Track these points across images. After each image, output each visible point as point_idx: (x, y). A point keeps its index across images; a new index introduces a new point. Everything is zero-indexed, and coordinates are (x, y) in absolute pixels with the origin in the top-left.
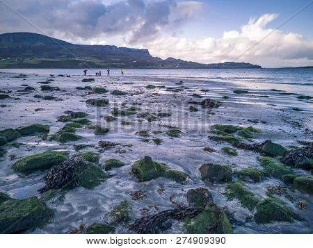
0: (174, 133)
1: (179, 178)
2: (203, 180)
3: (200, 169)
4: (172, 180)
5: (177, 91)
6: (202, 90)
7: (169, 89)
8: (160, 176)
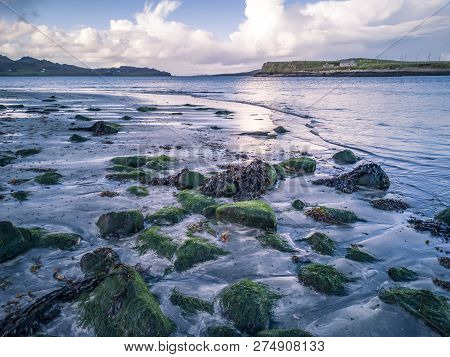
0: (50, 178)
1: (66, 243)
2: (104, 237)
3: (97, 224)
4: (54, 248)
5: (47, 111)
6: (90, 110)
7: (31, 110)
8: (33, 246)
